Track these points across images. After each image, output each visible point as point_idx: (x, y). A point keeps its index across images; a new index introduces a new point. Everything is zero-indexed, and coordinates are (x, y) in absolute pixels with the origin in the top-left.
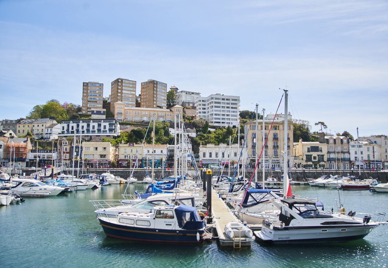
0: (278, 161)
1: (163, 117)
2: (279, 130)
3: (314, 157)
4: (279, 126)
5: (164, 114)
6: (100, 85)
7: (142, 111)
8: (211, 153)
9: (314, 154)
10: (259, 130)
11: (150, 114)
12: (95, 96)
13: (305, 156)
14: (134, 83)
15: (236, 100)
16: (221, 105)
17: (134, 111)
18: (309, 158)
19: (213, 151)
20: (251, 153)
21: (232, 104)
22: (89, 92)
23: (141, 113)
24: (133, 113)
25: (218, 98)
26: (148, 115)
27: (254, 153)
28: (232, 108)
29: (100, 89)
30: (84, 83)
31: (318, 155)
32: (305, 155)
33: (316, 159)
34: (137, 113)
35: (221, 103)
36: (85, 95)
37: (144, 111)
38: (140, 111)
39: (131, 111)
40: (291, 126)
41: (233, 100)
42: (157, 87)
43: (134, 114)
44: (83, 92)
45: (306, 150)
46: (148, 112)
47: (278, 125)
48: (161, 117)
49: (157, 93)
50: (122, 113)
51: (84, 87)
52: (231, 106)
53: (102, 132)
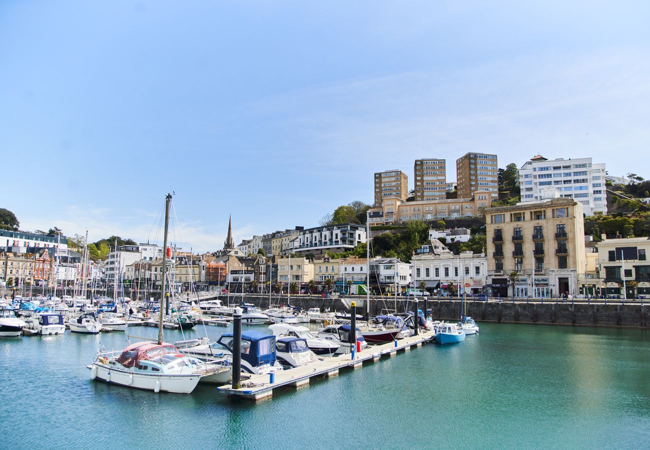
0: (546, 280)
1: (457, 211)
2: (545, 218)
3: (625, 270)
4: (545, 211)
5: (459, 207)
6: (397, 174)
7: (424, 206)
8: (427, 270)
9: (626, 265)
10: (508, 223)
11: (436, 209)
12: (391, 189)
13: (605, 269)
14: (442, 164)
15: (584, 166)
16: (553, 179)
17: (412, 208)
18: (612, 274)
19: (430, 266)
20: (493, 267)
21: (576, 174)
22: (383, 185)
23: (423, 209)
24: (410, 210)
25: (545, 168)
26: (434, 211)
27: (499, 267)
28: (576, 181)
29: (397, 179)
30: (375, 174)
31: (637, 267)
32: (604, 267)
33: (631, 276)
34: (417, 209)
35: (552, 175)
36: (377, 190)
37: (428, 205)
38: (421, 207)
39: (408, 207)
40: (569, 209)
41: (577, 166)
42: (475, 164)
43: (412, 212)
44: (375, 187)
45: (606, 256)
46: (434, 206)
47: (542, 210)
48: (455, 211)
49: (476, 172)
50: (393, 213)
51: (376, 180)
52: (572, 178)
53: (334, 243)
